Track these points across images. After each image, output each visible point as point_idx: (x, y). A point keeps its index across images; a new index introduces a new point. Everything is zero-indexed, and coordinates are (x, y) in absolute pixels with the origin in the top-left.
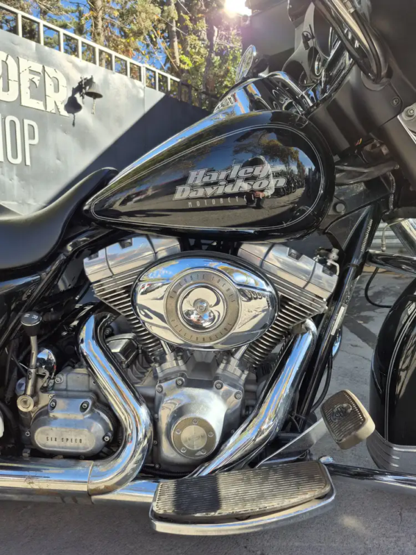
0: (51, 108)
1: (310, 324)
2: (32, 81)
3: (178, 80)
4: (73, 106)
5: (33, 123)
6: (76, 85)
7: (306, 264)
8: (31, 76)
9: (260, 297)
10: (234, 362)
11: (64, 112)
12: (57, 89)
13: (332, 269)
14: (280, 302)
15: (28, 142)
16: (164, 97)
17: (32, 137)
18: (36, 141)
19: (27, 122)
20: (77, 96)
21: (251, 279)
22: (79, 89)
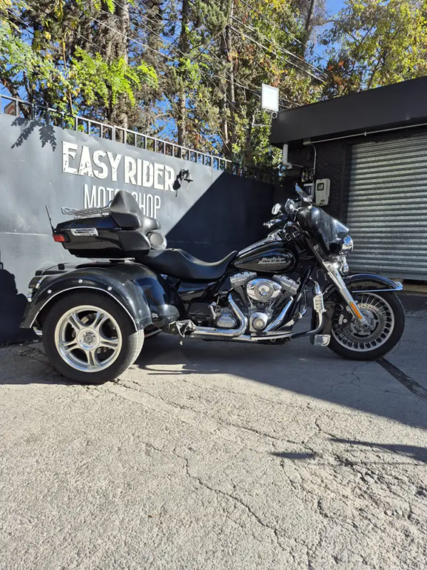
0: (167, 188)
1: (292, 298)
2: (159, 175)
3: (231, 161)
4: (177, 186)
5: (159, 197)
6: (178, 174)
7: (291, 281)
8: (159, 172)
9: (278, 289)
10: (270, 307)
11: (172, 190)
12: (170, 178)
13: (298, 283)
14: (283, 291)
15: (156, 207)
16: (223, 173)
17: (158, 205)
18: (159, 207)
19: (156, 197)
20: (179, 179)
21: (276, 284)
22: (179, 176)
